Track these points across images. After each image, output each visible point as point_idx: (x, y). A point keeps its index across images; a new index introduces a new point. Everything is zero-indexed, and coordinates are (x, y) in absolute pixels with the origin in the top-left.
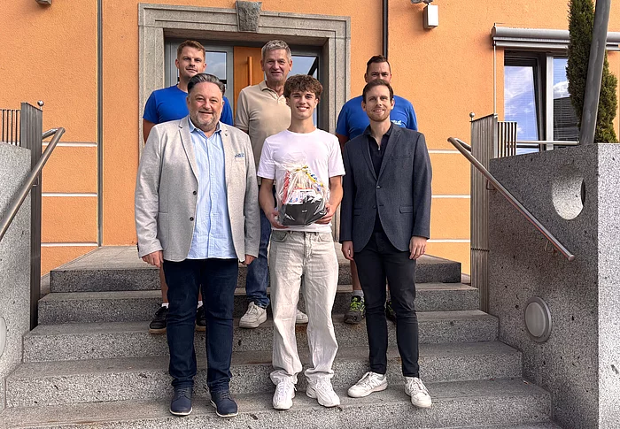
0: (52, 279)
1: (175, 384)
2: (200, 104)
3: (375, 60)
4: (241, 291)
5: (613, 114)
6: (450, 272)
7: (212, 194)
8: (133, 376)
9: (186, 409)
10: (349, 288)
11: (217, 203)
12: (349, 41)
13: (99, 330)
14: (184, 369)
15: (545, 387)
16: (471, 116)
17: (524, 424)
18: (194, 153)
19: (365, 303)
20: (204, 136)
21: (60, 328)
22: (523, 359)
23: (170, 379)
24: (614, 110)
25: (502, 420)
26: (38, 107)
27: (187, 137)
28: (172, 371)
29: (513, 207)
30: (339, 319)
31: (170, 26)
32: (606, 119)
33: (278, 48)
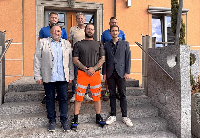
0: (8, 88)
1: (50, 121)
2: (54, 32)
3: (112, 18)
4: (70, 91)
5: (184, 35)
6: (136, 84)
7: (58, 61)
8: (36, 119)
9: (54, 129)
10: (105, 89)
11: (60, 63)
12: (103, 11)
13: (25, 104)
14: (52, 116)
15: (165, 119)
16: (142, 35)
17: (159, 130)
18: (52, 48)
19: (110, 94)
20: (56, 43)
21: (11, 104)
22: (159, 110)
23: (48, 120)
24: (185, 34)
25: (152, 129)
26: (4, 32)
27: (50, 43)
28: (48, 117)
29: (155, 64)
30: (102, 99)
31: (46, 5)
32: (182, 37)
33: (81, 15)
